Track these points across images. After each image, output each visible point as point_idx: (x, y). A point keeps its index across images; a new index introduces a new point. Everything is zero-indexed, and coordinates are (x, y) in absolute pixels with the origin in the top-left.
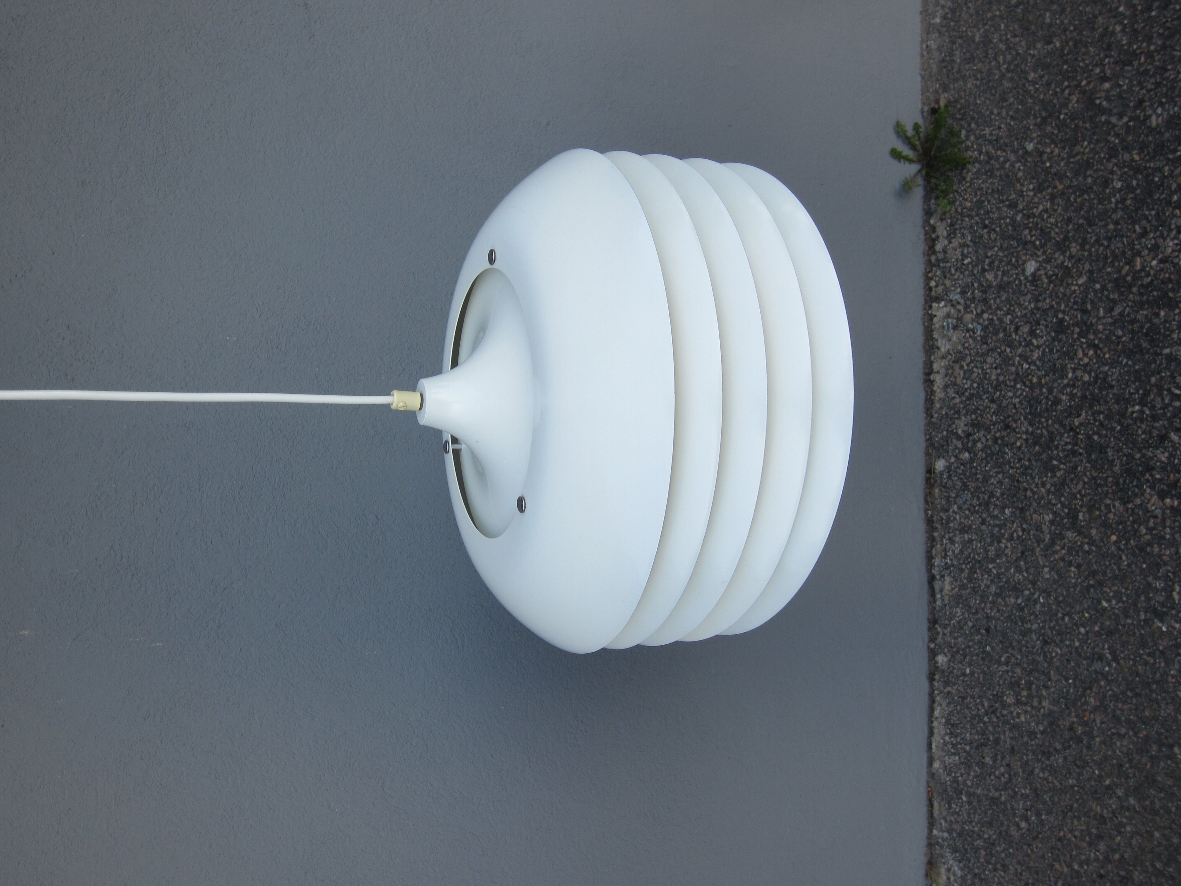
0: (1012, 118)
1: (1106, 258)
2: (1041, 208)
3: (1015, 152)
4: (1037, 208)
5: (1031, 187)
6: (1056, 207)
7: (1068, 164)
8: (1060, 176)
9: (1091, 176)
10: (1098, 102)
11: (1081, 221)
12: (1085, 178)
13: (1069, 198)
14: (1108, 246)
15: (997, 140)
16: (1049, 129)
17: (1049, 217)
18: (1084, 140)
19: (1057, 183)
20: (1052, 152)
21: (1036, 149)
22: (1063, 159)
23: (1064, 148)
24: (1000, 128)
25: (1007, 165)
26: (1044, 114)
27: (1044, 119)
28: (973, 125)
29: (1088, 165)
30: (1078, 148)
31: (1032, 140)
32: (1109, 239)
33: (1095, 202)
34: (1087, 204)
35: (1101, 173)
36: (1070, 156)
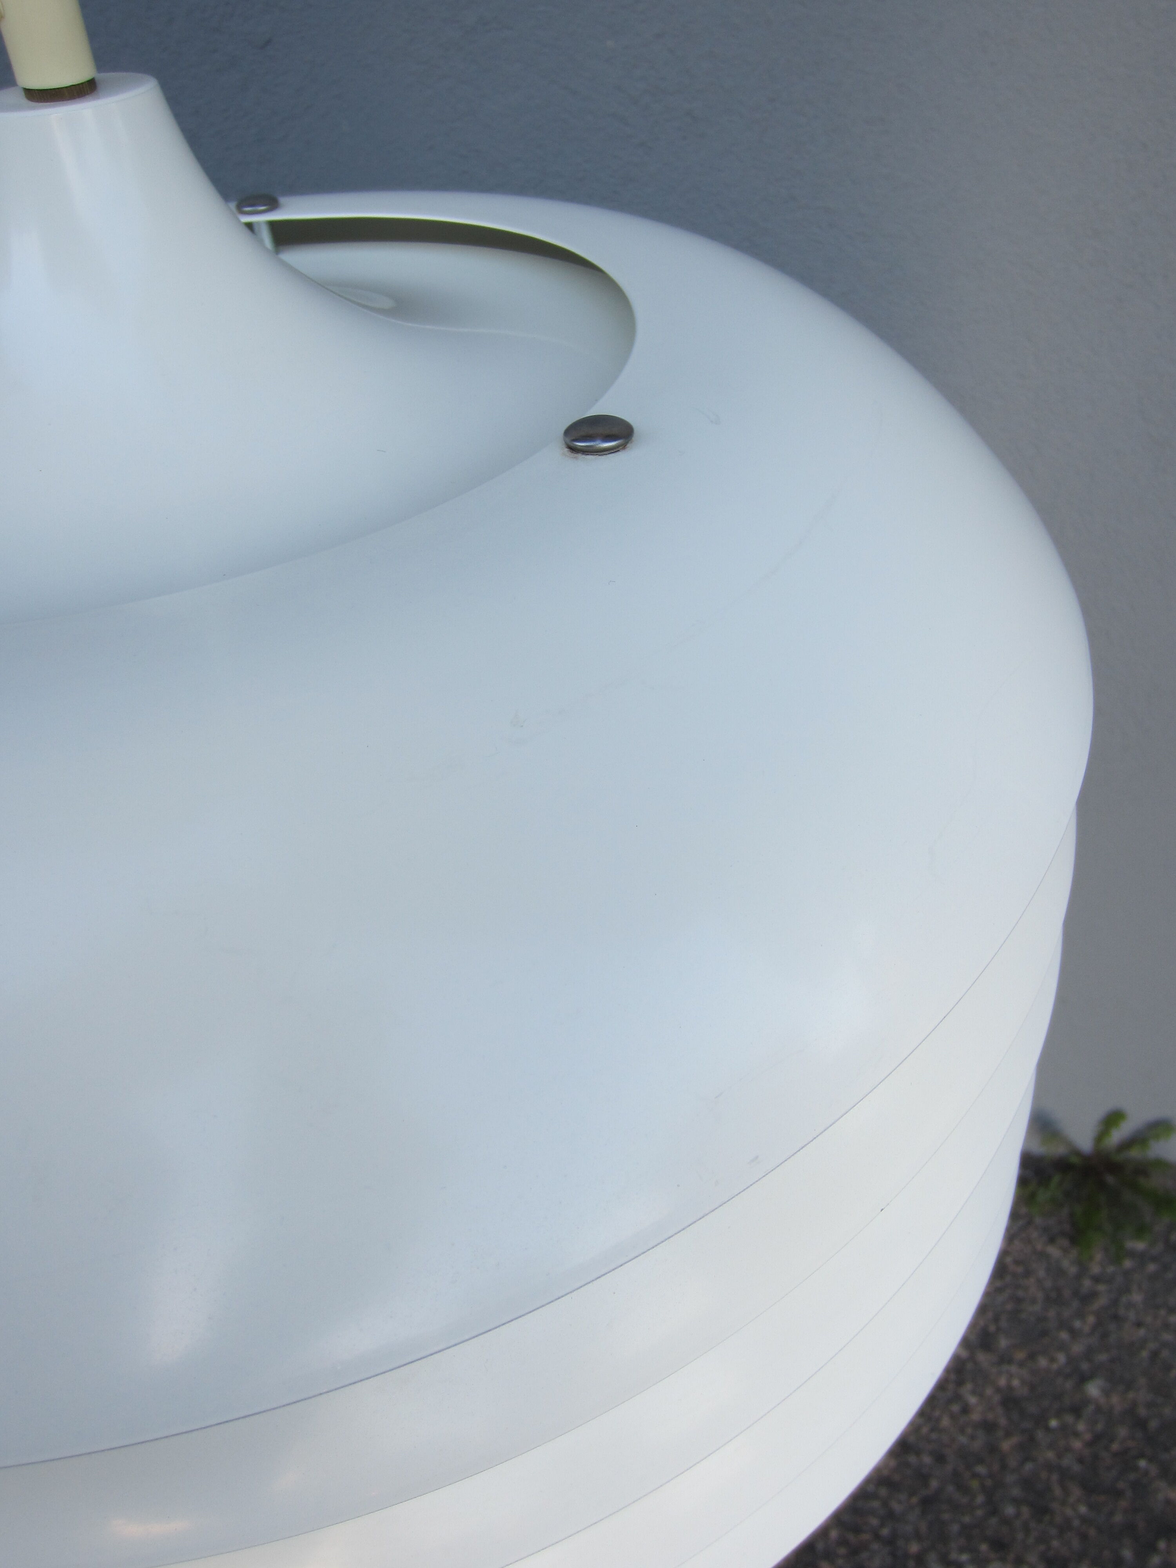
0: (1155, 1354)
1: (857, 1530)
2: (973, 1400)
3: (1089, 1354)
4: (974, 1393)
5: (1016, 1383)
6: (969, 1430)
7: (1050, 1467)
8: (1028, 1447)
9: (1018, 1515)
10: (1162, 1545)
11: (934, 1484)
12: (1016, 1501)
13: (981, 1461)
14: (877, 1536)
15: (1116, 1318)
16: (1122, 1432)
17: (953, 1417)
18: (1091, 1507)
19: (1014, 1440)
20: (1076, 1434)
21: (1086, 1401)
22: (1060, 1456)
23: (1081, 1461)
24: (1139, 1324)
25: (1064, 1335)
26: (1153, 1424)
27: (1141, 1424)
28: (1152, 1267)
29: (1041, 1511)
30: (1076, 1492)
31: (1107, 1393)
32: (891, 1541)
33: (967, 1519)
34: (965, 1500)
35: (1020, 1536)
36: (1065, 1475)
